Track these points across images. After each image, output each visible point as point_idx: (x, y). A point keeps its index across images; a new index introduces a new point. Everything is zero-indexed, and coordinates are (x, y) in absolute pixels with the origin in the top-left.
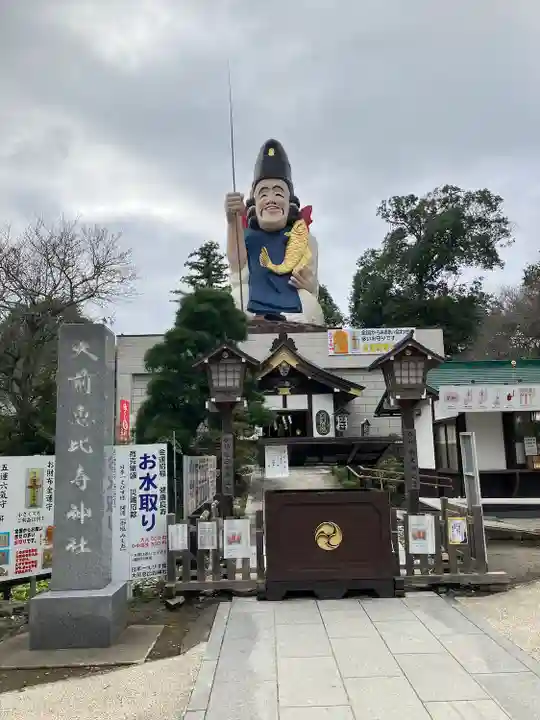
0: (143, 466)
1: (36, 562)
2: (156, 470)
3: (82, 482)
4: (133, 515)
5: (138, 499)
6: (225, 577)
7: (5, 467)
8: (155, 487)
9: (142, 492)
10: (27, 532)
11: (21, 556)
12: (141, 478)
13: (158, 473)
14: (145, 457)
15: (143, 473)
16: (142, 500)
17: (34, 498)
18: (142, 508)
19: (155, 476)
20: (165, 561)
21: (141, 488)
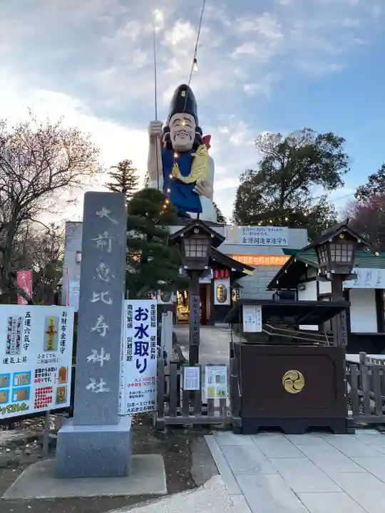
0: (138, 318)
1: (51, 397)
2: (148, 321)
3: (102, 329)
4: (129, 359)
5: (134, 346)
6: (205, 413)
7: (28, 315)
8: (147, 336)
9: (137, 339)
10: (44, 372)
11: (39, 392)
12: (136, 328)
13: (150, 324)
14: (140, 310)
15: (138, 324)
16: (136, 346)
17: (51, 342)
18: (136, 353)
19: (147, 327)
20: (155, 398)
21: (135, 336)
